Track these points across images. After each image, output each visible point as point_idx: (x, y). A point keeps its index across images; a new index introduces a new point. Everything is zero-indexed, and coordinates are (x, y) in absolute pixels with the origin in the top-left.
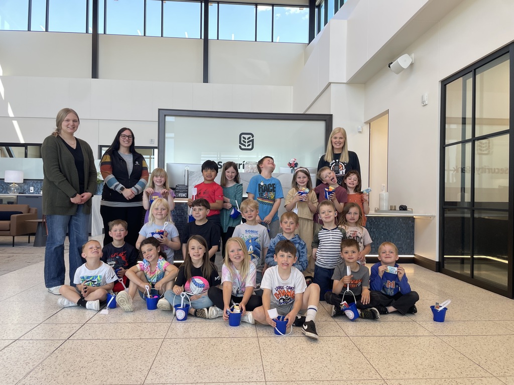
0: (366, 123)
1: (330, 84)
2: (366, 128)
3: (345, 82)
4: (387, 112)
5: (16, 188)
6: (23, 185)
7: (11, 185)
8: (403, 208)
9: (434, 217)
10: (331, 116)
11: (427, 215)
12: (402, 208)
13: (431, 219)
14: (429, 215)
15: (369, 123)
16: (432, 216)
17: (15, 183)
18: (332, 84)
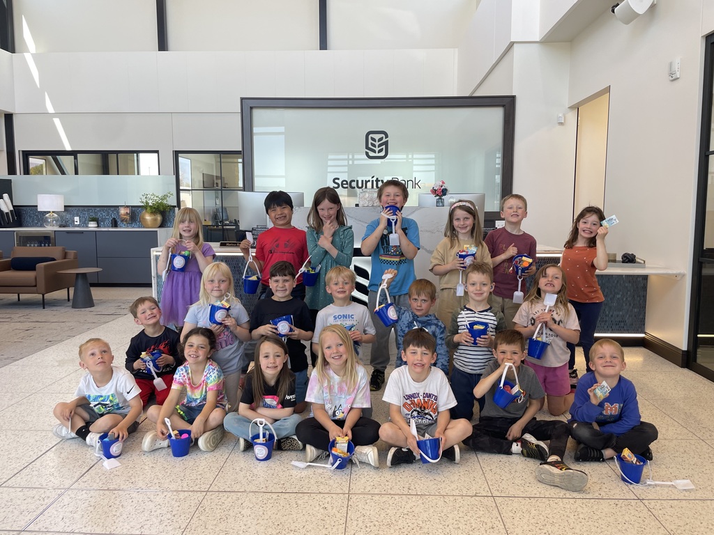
0: (571, 108)
1: (512, 44)
2: (572, 117)
3: (538, 40)
4: (608, 90)
5: (54, 219)
6: (64, 214)
7: (47, 215)
8: (629, 259)
9: (684, 275)
10: (513, 98)
11: (670, 272)
12: (627, 258)
13: (678, 278)
14: (675, 272)
15: (576, 108)
16: (679, 274)
17: (53, 212)
18: (515, 45)
